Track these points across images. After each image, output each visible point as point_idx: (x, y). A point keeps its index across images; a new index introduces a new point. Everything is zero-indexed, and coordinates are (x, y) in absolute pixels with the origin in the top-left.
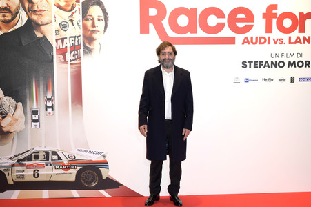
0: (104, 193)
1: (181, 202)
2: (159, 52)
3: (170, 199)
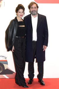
0: (5, 76)
1: (44, 83)
2: (30, 7)
3: (39, 82)
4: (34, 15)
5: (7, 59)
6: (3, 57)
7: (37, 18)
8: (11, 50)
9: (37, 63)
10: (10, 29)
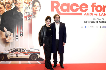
0: (39, 62)
1: (64, 67)
2: (54, 18)
3: (60, 66)
4: (57, 22)
5: (40, 51)
6: (37, 50)
7: (59, 25)
8: (43, 46)
9: (59, 54)
10: (41, 32)
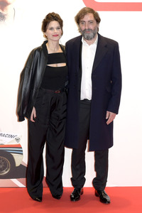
0: (16, 182)
3: (96, 195)
6: (11, 136)
